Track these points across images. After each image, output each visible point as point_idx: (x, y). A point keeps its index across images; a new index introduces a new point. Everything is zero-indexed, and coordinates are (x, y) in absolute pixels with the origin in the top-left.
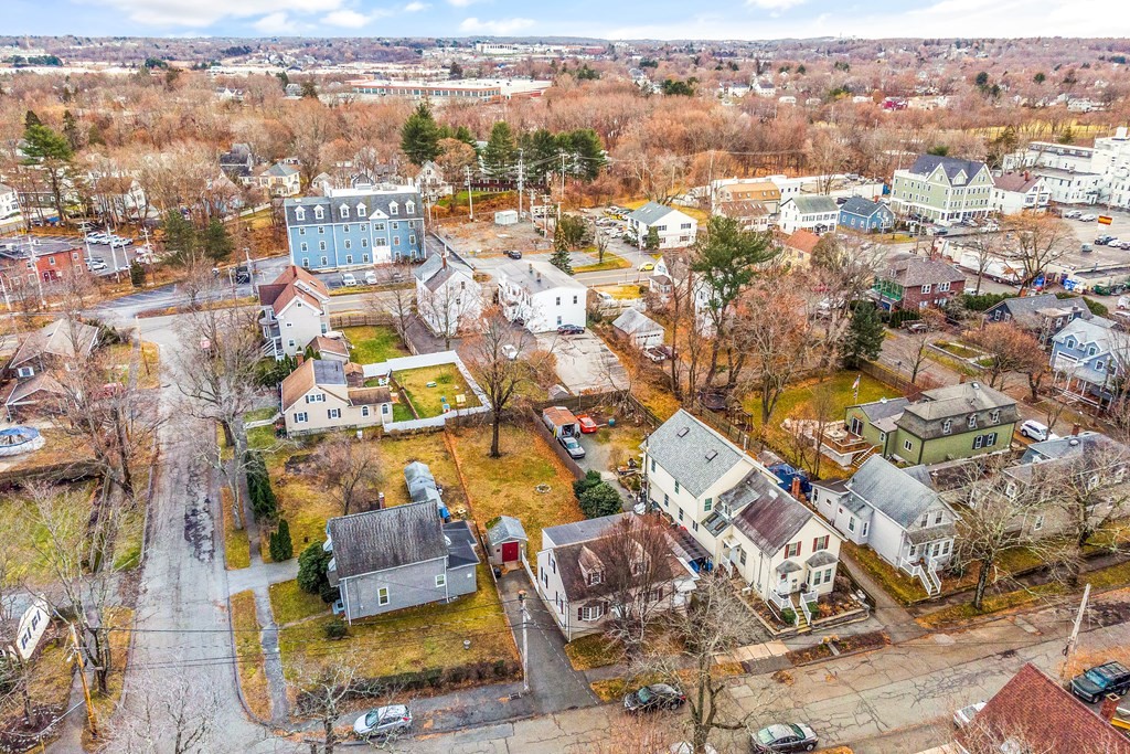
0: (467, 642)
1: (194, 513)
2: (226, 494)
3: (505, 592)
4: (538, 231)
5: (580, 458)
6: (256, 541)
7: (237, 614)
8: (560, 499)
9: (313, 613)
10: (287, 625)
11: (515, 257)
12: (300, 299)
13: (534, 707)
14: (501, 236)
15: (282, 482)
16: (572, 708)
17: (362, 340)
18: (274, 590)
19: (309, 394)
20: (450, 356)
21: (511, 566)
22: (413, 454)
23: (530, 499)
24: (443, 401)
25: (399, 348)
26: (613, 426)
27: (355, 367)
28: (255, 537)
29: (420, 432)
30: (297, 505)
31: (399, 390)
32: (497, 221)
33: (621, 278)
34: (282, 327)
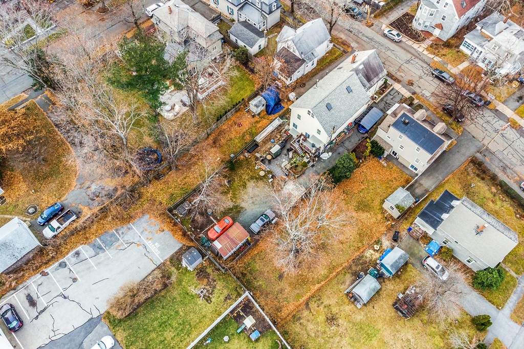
10: (515, 276)
16: (474, 137)
18: (500, 305)
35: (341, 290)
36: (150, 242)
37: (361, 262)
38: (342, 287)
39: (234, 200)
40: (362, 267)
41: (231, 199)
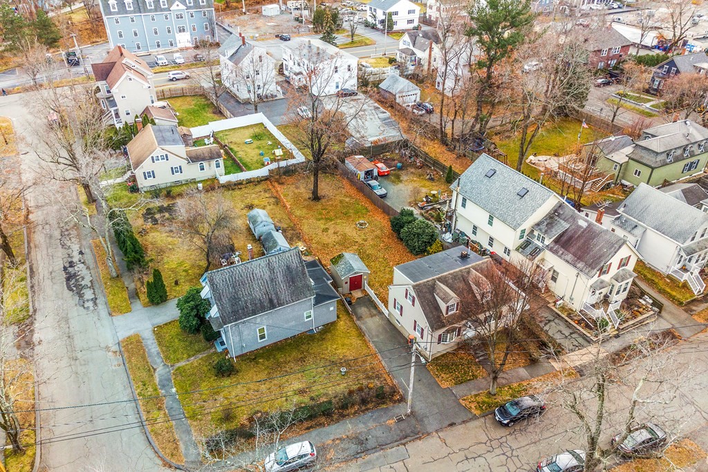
0: (343, 370)
1: (72, 264)
2: (97, 246)
3: (359, 318)
4: (297, 19)
5: (383, 196)
6: (132, 286)
7: (129, 358)
8: (378, 232)
9: (199, 351)
10: (178, 365)
11: (285, 40)
12: (130, 75)
13: (419, 427)
14: (269, 24)
15: (143, 232)
16: (452, 425)
17: (184, 107)
18: (159, 331)
19: (154, 155)
20: (258, 117)
21: (357, 294)
22: (248, 201)
23: (354, 234)
24: (261, 154)
25: (214, 113)
26: (401, 169)
27: (184, 130)
28: (130, 283)
29: (249, 181)
30: (161, 252)
31: (223, 147)
32: (264, 13)
33: (372, 52)
34: (117, 99)
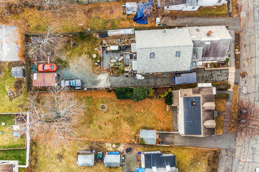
16: (235, 140)
35: (77, 149)
36: (6, 44)
37: (100, 145)
38: (79, 148)
39: (68, 58)
40: (98, 148)
41: (67, 56)
